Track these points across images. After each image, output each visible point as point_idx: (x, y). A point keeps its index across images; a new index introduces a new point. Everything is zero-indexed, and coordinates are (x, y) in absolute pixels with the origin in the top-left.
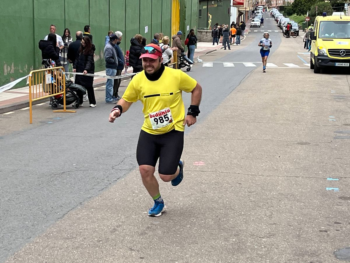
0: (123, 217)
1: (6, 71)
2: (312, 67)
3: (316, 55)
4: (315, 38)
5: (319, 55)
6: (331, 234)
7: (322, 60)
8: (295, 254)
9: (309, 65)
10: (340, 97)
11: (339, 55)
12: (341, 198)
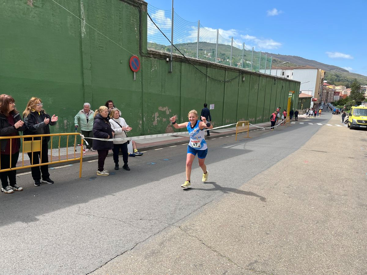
0: (278, 179)
1: (226, 121)
2: (349, 127)
3: (351, 122)
4: (351, 115)
5: (352, 122)
7: (354, 124)
8: (358, 205)
9: (347, 126)
10: (364, 140)
11: (362, 123)
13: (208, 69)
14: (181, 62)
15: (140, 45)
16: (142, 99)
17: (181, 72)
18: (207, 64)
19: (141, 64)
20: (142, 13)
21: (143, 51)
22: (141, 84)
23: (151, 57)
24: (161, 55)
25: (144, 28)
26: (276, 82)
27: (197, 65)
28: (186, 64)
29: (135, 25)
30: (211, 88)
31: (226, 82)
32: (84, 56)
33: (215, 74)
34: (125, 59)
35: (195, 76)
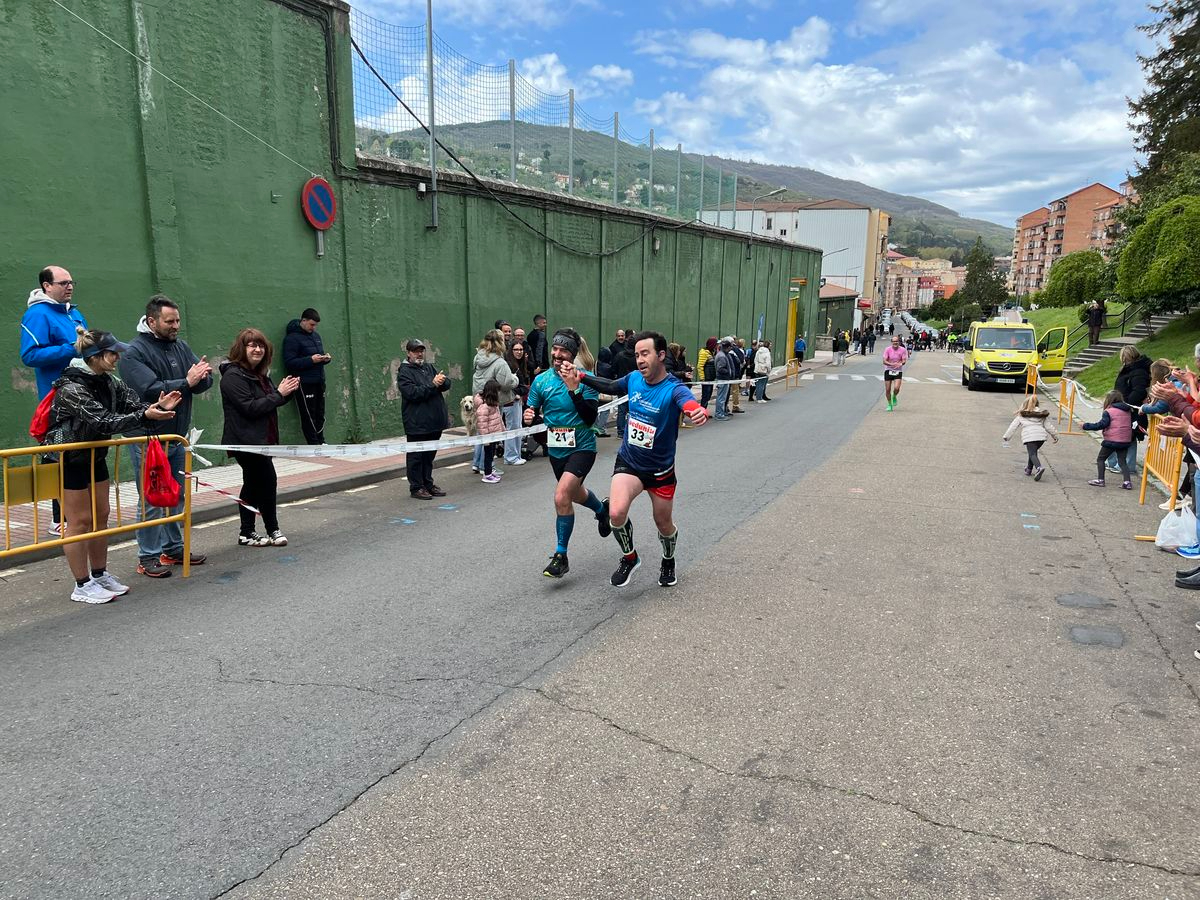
2: (965, 382)
3: (972, 368)
4: (971, 348)
5: (975, 369)
6: (1045, 577)
7: (980, 375)
8: (1007, 597)
9: (961, 381)
11: (1003, 370)
12: (1045, 537)
13: (550, 216)
14: (465, 195)
15: (333, 142)
16: (346, 317)
17: (465, 228)
18: (545, 200)
19: (337, 204)
20: (333, 37)
21: (345, 162)
22: (341, 269)
23: (369, 182)
24: (400, 174)
25: (341, 87)
26: (752, 253)
27: (515, 204)
28: (480, 200)
29: (312, 76)
30: (560, 275)
31: (605, 255)
32: (151, 180)
33: (569, 230)
34: (286, 187)
35: (509, 240)
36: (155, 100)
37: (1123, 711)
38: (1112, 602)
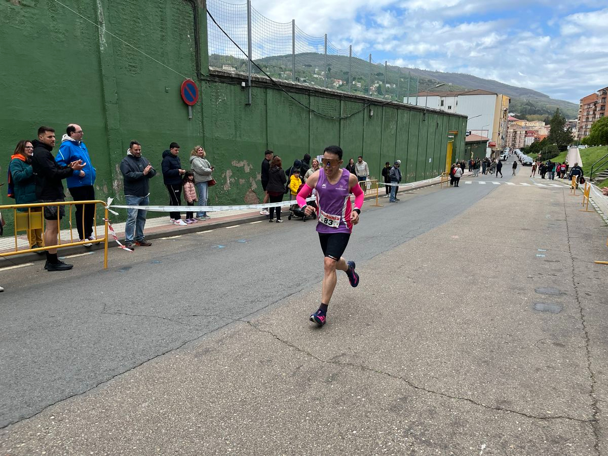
6: (535, 280)
8: (509, 288)
13: (312, 99)
14: (266, 88)
15: (197, 63)
17: (266, 104)
18: (310, 90)
19: (199, 93)
20: (198, 10)
21: (203, 72)
22: (201, 125)
23: (216, 82)
24: (232, 78)
25: (202, 35)
26: (426, 118)
27: (293, 92)
28: (274, 90)
29: (187, 30)
30: (317, 128)
31: (343, 118)
32: (105, 82)
33: (322, 106)
34: (173, 85)
35: (290, 110)
36: (107, 42)
37: (542, 343)
38: (565, 292)
